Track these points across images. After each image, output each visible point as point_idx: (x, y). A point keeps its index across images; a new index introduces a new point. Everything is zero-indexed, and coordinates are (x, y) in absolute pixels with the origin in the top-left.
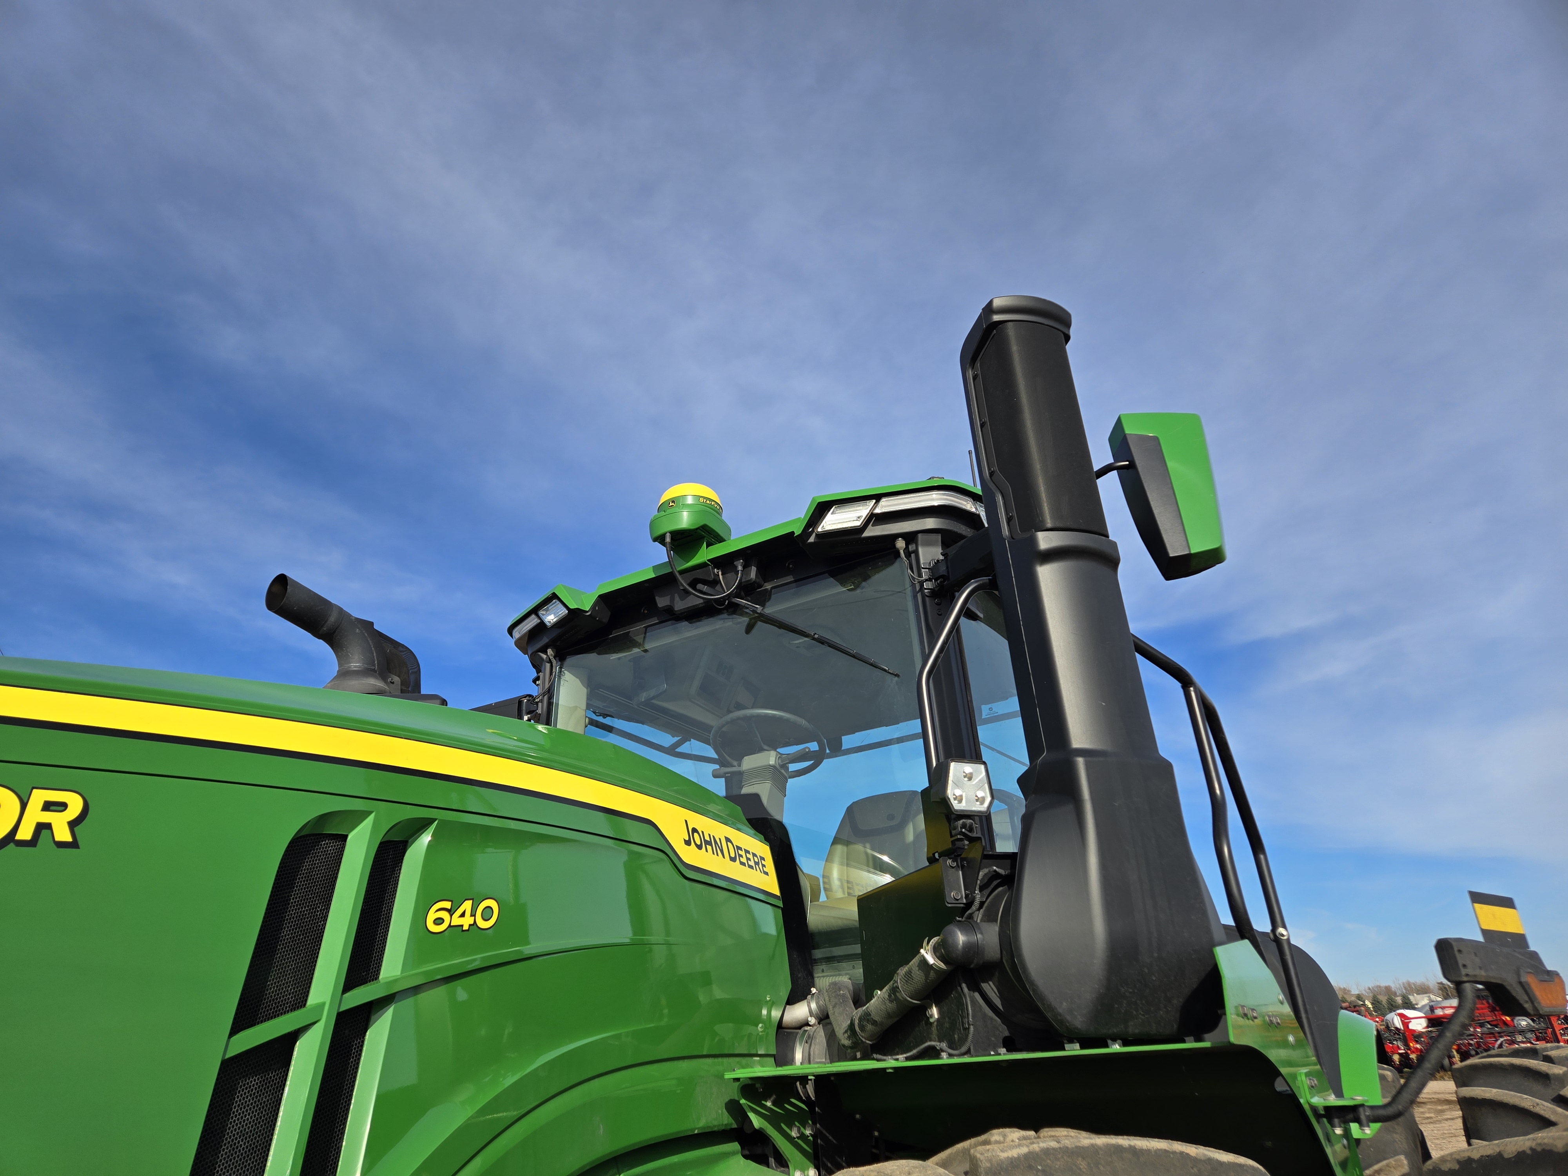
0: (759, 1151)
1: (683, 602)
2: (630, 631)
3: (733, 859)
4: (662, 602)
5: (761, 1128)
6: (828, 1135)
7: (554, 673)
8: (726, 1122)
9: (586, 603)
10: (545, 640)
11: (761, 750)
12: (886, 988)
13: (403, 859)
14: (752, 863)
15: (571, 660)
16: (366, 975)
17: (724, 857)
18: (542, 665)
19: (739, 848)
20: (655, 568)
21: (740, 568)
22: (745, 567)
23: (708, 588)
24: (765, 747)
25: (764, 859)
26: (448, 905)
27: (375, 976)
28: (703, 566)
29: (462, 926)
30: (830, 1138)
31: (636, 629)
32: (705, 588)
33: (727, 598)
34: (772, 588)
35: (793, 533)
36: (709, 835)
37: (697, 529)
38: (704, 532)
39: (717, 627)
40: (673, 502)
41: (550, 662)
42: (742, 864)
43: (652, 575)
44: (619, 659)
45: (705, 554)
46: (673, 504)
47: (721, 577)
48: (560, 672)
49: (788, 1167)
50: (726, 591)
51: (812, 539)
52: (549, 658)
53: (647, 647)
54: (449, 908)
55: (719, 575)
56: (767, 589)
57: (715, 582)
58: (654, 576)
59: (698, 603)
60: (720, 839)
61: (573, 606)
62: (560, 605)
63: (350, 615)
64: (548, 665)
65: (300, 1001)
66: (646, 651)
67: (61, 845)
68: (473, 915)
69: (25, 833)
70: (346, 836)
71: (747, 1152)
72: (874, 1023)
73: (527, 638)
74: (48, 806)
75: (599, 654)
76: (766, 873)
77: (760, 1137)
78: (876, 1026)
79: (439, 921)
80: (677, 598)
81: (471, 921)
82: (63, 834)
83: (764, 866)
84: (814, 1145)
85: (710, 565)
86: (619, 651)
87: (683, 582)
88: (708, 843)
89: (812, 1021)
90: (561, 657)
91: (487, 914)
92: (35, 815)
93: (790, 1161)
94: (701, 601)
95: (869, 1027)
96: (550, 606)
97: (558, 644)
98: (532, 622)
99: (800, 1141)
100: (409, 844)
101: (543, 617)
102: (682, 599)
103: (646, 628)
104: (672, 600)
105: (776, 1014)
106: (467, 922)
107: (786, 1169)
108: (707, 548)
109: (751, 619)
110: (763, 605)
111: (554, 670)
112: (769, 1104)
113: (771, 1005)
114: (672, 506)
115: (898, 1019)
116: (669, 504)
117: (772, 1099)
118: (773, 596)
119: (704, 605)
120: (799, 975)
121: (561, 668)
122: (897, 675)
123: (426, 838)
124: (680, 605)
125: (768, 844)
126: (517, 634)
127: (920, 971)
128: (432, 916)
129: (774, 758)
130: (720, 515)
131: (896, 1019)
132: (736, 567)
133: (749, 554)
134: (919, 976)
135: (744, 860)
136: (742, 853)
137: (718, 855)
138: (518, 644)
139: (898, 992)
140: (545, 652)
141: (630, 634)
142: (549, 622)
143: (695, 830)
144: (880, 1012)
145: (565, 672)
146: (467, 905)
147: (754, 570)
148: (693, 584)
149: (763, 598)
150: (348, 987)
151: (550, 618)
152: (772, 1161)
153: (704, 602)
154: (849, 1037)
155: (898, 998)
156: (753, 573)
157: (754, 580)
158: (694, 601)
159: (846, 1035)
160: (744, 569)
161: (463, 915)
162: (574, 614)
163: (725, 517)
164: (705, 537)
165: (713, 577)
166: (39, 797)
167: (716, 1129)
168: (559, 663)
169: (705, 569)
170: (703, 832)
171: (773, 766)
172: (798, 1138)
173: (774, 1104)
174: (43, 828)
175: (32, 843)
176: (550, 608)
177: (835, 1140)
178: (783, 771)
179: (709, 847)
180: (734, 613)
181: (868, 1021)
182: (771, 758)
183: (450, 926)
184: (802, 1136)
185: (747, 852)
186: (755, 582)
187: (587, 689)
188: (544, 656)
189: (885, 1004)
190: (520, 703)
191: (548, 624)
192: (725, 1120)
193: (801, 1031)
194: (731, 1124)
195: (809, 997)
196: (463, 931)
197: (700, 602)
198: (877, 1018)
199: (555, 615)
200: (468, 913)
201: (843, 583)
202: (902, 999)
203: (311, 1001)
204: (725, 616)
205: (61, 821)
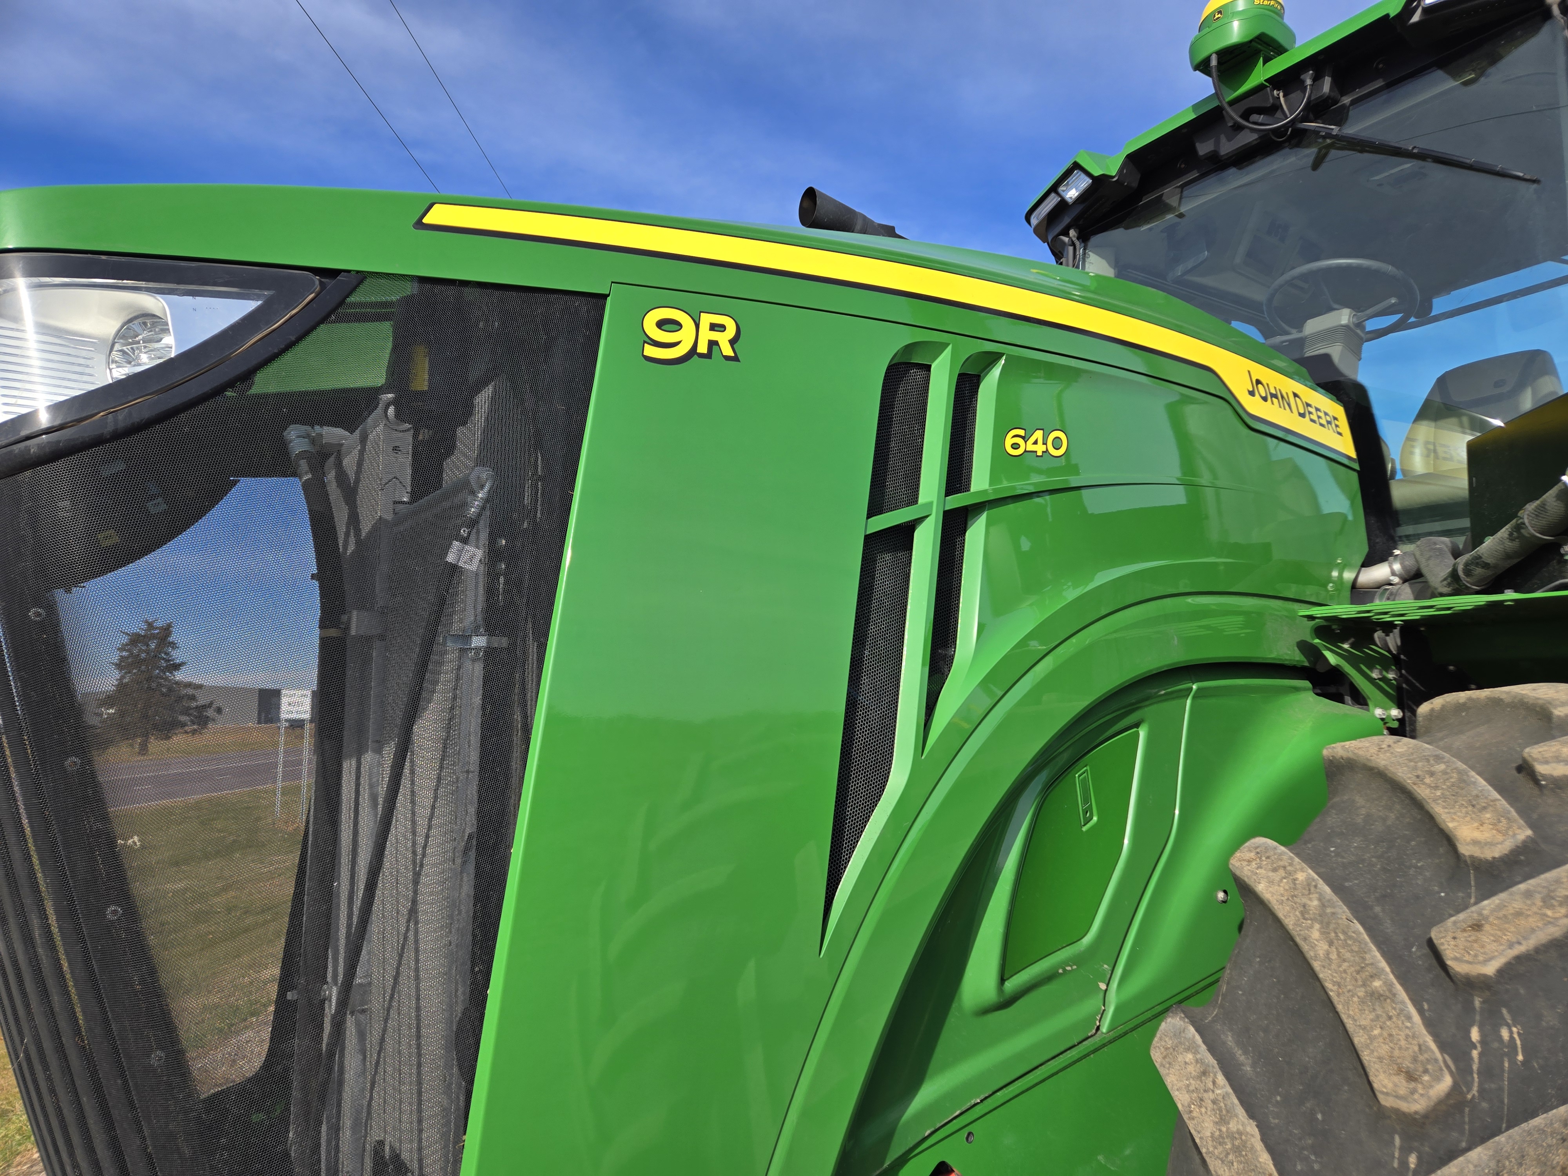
0: (1332, 689)
1: (1232, 142)
2: (1163, 194)
3: (1302, 415)
4: (1203, 148)
5: (1338, 665)
6: (1414, 681)
7: (1078, 256)
8: (1297, 659)
9: (1111, 166)
10: (1067, 220)
11: (1330, 309)
12: (1507, 527)
13: (978, 391)
14: (1323, 422)
15: (1095, 240)
16: (959, 487)
17: (1292, 412)
18: (1064, 250)
19: (1308, 405)
20: (1195, 107)
21: (1309, 82)
22: (1316, 79)
23: (1265, 117)
24: (1335, 306)
25: (1335, 419)
26: (1021, 432)
27: (967, 489)
28: (1260, 88)
29: (1036, 452)
30: (1418, 684)
31: (1169, 193)
32: (1261, 118)
33: (1290, 125)
34: (1353, 103)
35: (1387, 15)
36: (1275, 388)
37: (1251, 41)
38: (1261, 45)
39: (1275, 167)
40: (1220, 12)
41: (1073, 244)
42: (1313, 421)
43: (1193, 116)
44: (1150, 229)
45: (1261, 73)
46: (1219, 15)
47: (1282, 99)
48: (1084, 254)
49: (1366, 704)
50: (1289, 116)
51: (1416, 18)
52: (1072, 240)
53: (1183, 210)
54: (1024, 435)
55: (1279, 98)
56: (1344, 104)
57: (1275, 108)
58: (1195, 117)
59: (1251, 140)
60: (1287, 393)
61: (1097, 173)
62: (1083, 176)
63: (873, 222)
64: (1071, 249)
65: (913, 499)
66: (1181, 216)
67: (727, 358)
68: (1045, 443)
69: (702, 348)
70: (930, 366)
71: (1319, 691)
72: (1486, 566)
73: (1046, 222)
74: (713, 327)
75: (1127, 228)
76: (1340, 434)
77: (1336, 674)
78: (1488, 569)
79: (1015, 446)
80: (1223, 139)
81: (1044, 448)
82: (728, 351)
83: (1337, 426)
84: (1399, 689)
85: (1268, 87)
86: (1151, 219)
87: (1234, 115)
88: (1274, 396)
89: (1396, 580)
90: (1084, 237)
91: (1058, 443)
92: (706, 335)
93: (1369, 698)
94: (1255, 136)
95: (1479, 571)
96: (1071, 179)
97: (1081, 222)
98: (1052, 202)
99: (1381, 683)
100: (981, 378)
101: (1063, 194)
102: (1229, 140)
103: (1182, 187)
104: (1217, 143)
105: (1349, 575)
106: (1040, 449)
107: (1365, 707)
108: (1264, 64)
109: (1320, 150)
110: (1339, 123)
111: (1078, 253)
112: (1346, 646)
113: (1342, 568)
114: (1218, 18)
115: (1519, 560)
116: (1214, 16)
117: (1350, 641)
118: (1351, 113)
119: (1259, 141)
120: (1378, 540)
121: (1085, 249)
122: (1534, 181)
123: (996, 372)
124: (1227, 147)
125: (1342, 404)
126: (1034, 221)
127: (1559, 502)
128: (1009, 441)
129: (1348, 317)
130: (1281, 16)
131: (1516, 561)
132: (1303, 82)
133: (1323, 62)
134: (1556, 508)
135: (1314, 417)
136: (1313, 410)
137: (1285, 409)
138: (1036, 231)
139: (1523, 528)
140: (1066, 234)
141: (1164, 198)
142: (1071, 198)
143: (1258, 382)
144: (1496, 553)
145: (1090, 253)
146: (1039, 434)
147: (1327, 82)
148: (1246, 115)
149: (1340, 118)
150: (948, 493)
151: (1072, 194)
152: (1348, 699)
153: (1260, 138)
154: (1449, 585)
155: (1524, 536)
156: (1327, 85)
157: (1327, 94)
158: (1247, 138)
159: (1445, 582)
160: (1313, 83)
161: (1036, 443)
162: (1099, 182)
163: (1287, 20)
164: (1261, 51)
165: (1271, 101)
166: (706, 319)
167: (1286, 663)
168: (1083, 245)
169: (1261, 93)
170: (1268, 385)
171: (1346, 326)
172: (1379, 679)
173: (1353, 646)
174: (713, 344)
175: (708, 356)
176: (1070, 183)
177: (1423, 687)
178: (1358, 331)
179: (1275, 400)
180: (1298, 145)
181: (1477, 565)
182: (1344, 317)
183: (1025, 451)
184: (1384, 679)
185: (1317, 410)
186: (1328, 97)
187: (1115, 269)
188: (1066, 239)
189: (1504, 543)
191: (1070, 201)
192: (1295, 657)
193: (1380, 590)
194: (1303, 662)
195: (1391, 558)
196: (1037, 456)
197: (1254, 139)
198: (1489, 561)
199: (1076, 189)
200: (1040, 441)
201: (1454, 75)
202: (1528, 535)
203: (922, 500)
204: (1287, 150)
205: (724, 339)
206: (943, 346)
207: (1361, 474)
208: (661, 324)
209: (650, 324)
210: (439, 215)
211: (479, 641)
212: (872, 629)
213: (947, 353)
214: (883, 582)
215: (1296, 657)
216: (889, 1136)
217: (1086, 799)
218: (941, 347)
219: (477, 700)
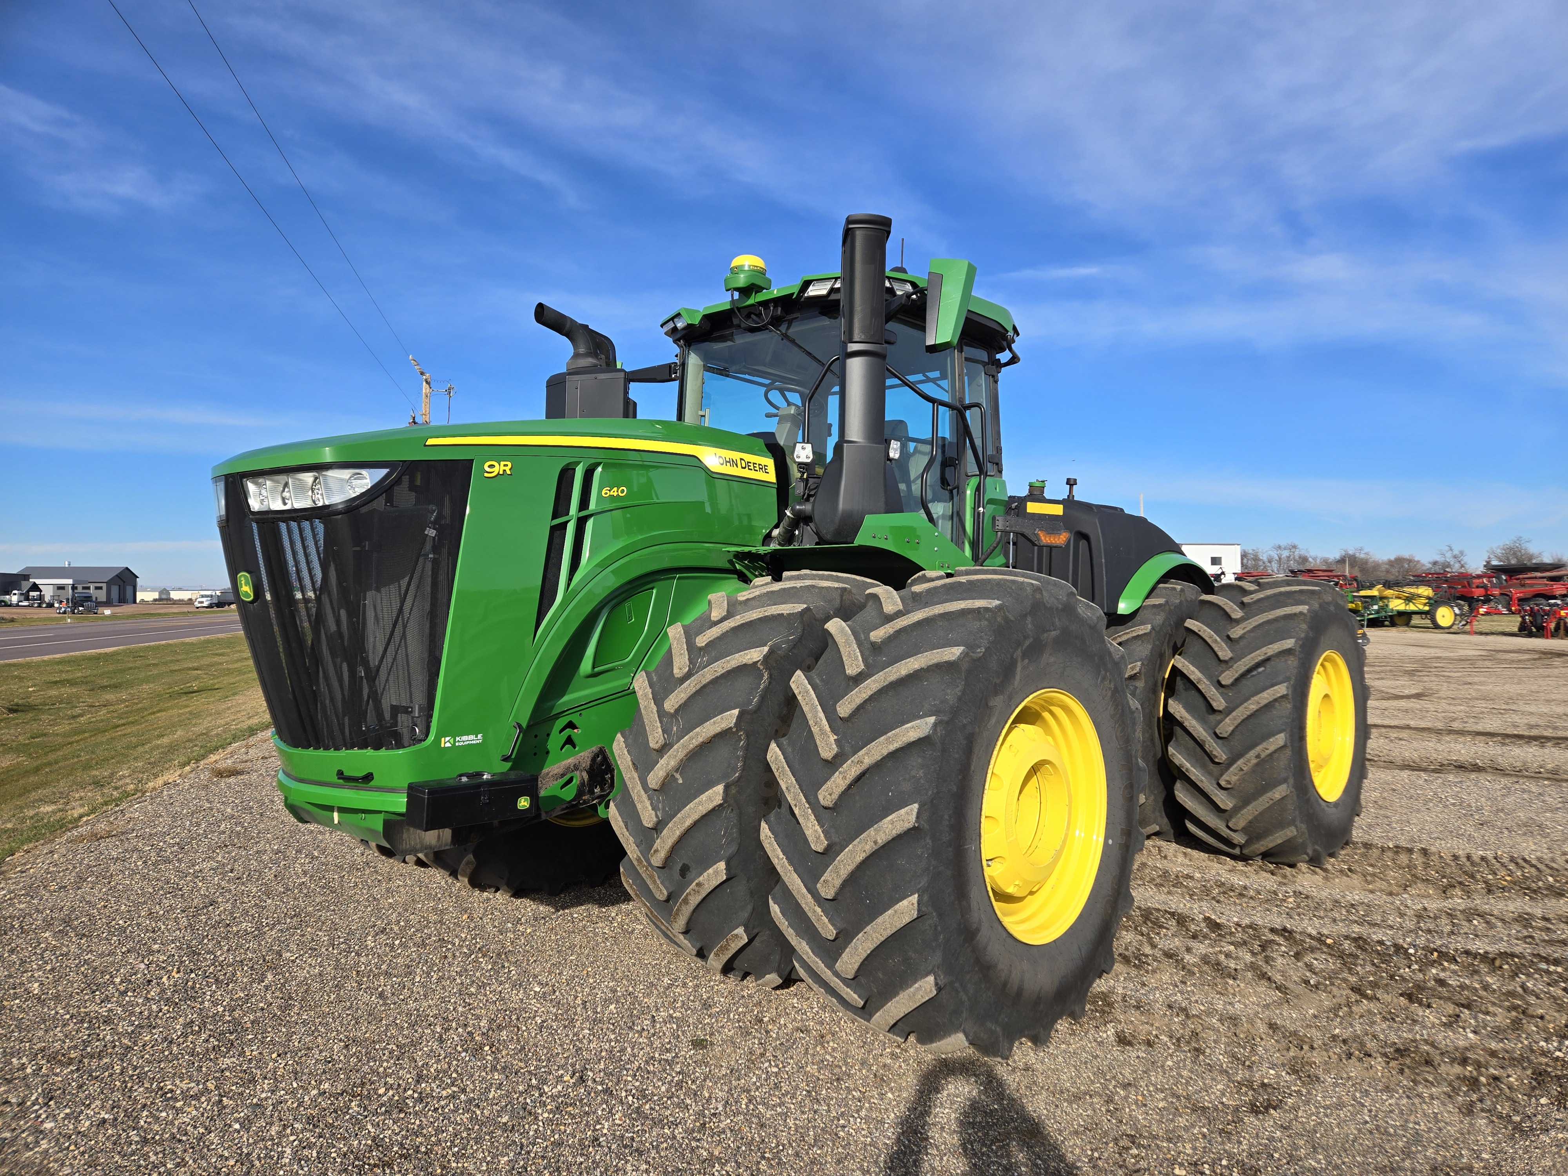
1: (746, 323)
2: (723, 333)
4: (735, 322)
5: (740, 569)
9: (696, 320)
10: (680, 335)
13: (593, 475)
15: (693, 348)
16: (584, 508)
18: (680, 347)
21: (773, 309)
22: (776, 308)
27: (588, 508)
28: (754, 304)
31: (727, 333)
32: (756, 317)
33: (764, 326)
34: (791, 319)
35: (793, 294)
37: (752, 284)
40: (737, 268)
41: (684, 346)
45: (754, 299)
47: (763, 311)
48: (689, 352)
50: (766, 320)
51: (802, 299)
55: (761, 312)
56: (787, 320)
57: (759, 315)
61: (690, 320)
62: (684, 319)
64: (683, 348)
65: (568, 514)
67: (509, 475)
69: (501, 472)
70: (575, 470)
71: (734, 577)
73: (670, 333)
74: (505, 465)
77: (739, 572)
80: (741, 320)
82: (509, 472)
85: (757, 306)
87: (745, 313)
90: (688, 344)
91: (623, 491)
92: (502, 468)
96: (678, 318)
97: (686, 338)
98: (672, 324)
100: (595, 470)
101: (676, 323)
106: (615, 494)
108: (756, 295)
111: (685, 351)
112: (746, 562)
114: (737, 271)
116: (735, 270)
117: (748, 560)
119: (755, 325)
121: (689, 350)
123: (600, 469)
124: (744, 324)
125: (774, 459)
126: (665, 330)
128: (604, 492)
129: (793, 410)
132: (771, 308)
133: (777, 301)
138: (666, 335)
139: (784, 525)
140: (681, 341)
141: (724, 335)
145: (691, 352)
146: (615, 489)
147: (780, 309)
148: (751, 314)
150: (580, 511)
151: (680, 324)
156: (779, 312)
158: (751, 323)
165: (758, 312)
166: (502, 463)
167: (722, 568)
168: (688, 347)
169: (754, 307)
171: (793, 415)
173: (749, 562)
174: (504, 471)
175: (503, 474)
178: (799, 417)
184: (761, 575)
187: (702, 360)
188: (680, 343)
190: (670, 367)
191: (679, 327)
192: (725, 566)
194: (731, 567)
199: (682, 323)
202: (785, 528)
203: (571, 513)
204: (764, 333)
205: (507, 469)
206: (580, 462)
207: (777, 489)
208: (490, 466)
209: (486, 468)
210: (430, 442)
211: (431, 556)
212: (552, 555)
213: (581, 466)
214: (556, 541)
215: (728, 566)
216: (552, 707)
217: (630, 613)
218: (579, 463)
219: (430, 573)
